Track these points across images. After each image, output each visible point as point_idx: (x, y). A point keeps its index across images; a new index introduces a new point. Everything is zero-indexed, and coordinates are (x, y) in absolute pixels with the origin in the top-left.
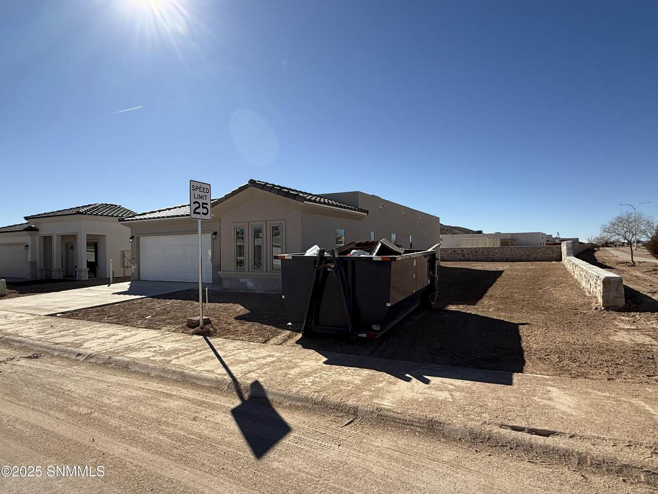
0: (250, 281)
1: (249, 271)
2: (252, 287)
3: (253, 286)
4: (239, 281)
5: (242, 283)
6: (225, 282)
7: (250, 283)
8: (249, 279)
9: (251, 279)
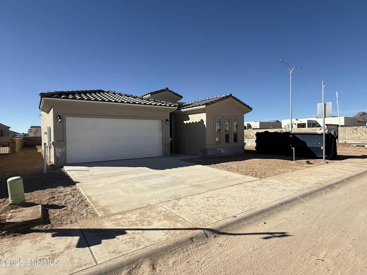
1: (223, 144)
2: (224, 153)
5: (218, 151)
6: (209, 151)
7: (223, 150)
8: (222, 148)
9: (223, 148)
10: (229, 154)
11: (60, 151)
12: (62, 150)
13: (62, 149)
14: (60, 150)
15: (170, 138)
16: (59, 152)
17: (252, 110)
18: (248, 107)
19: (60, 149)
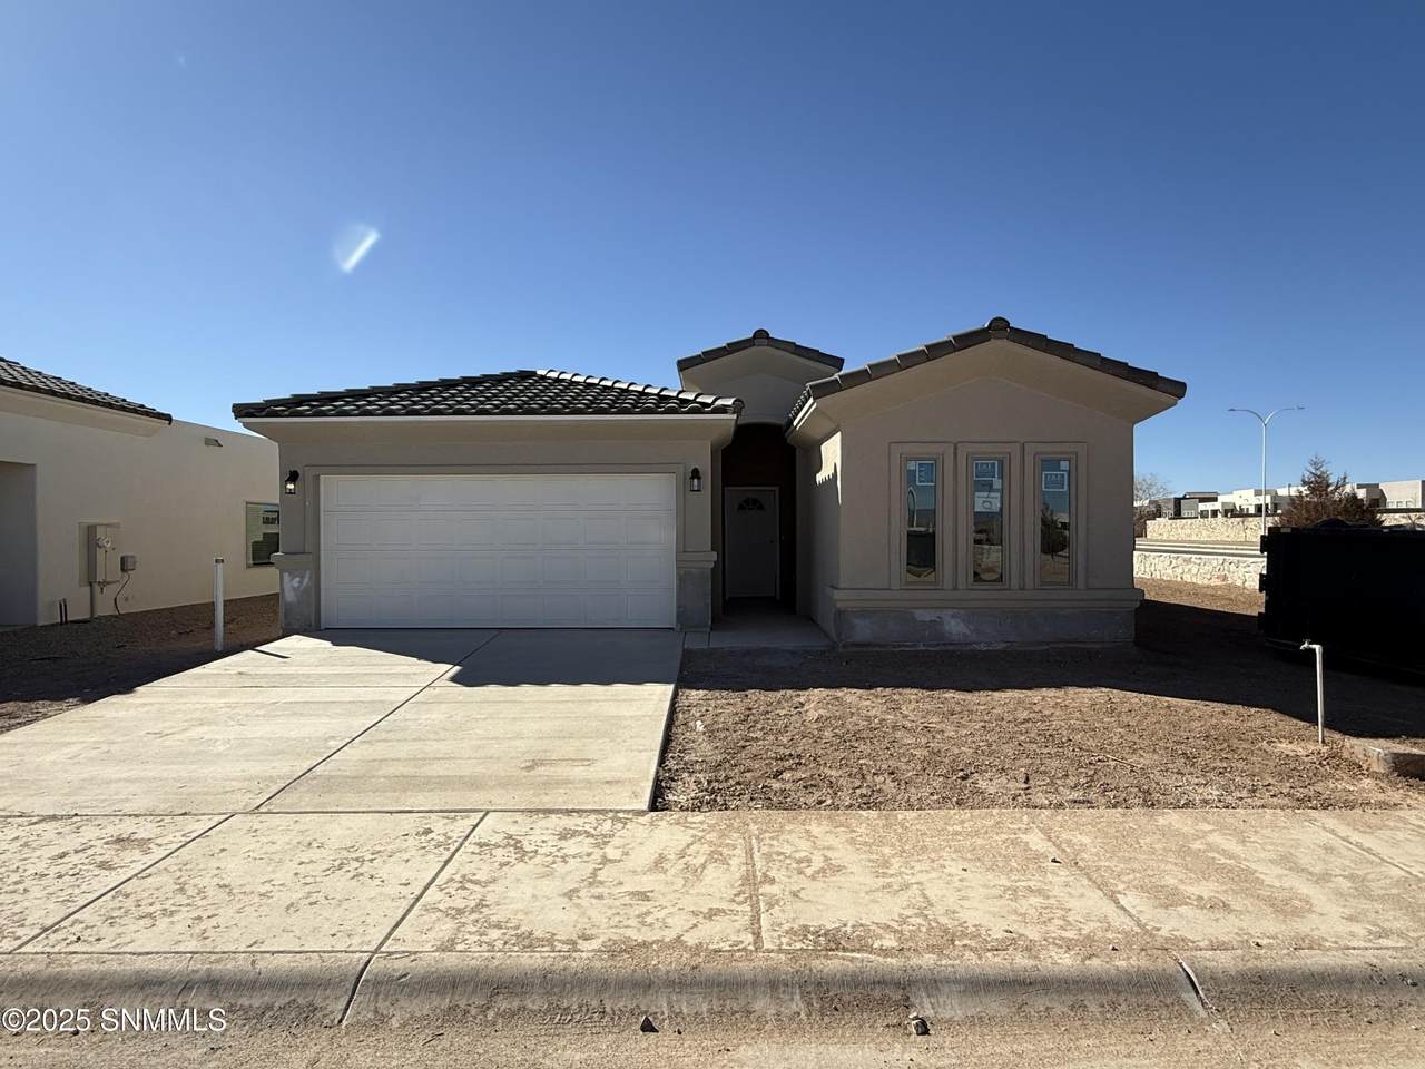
0: (953, 616)
1: (955, 589)
2: (964, 634)
3: (968, 633)
4: (913, 618)
5: (924, 622)
6: (858, 622)
7: (953, 622)
8: (950, 612)
9: (962, 612)
10: (1001, 646)
11: (296, 585)
12: (301, 582)
13: (302, 577)
14: (296, 582)
15: (713, 550)
16: (294, 589)
17: (1180, 397)
18: (1149, 379)
19: (298, 579)
